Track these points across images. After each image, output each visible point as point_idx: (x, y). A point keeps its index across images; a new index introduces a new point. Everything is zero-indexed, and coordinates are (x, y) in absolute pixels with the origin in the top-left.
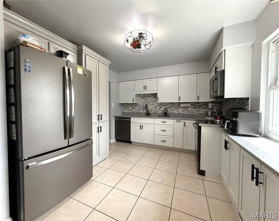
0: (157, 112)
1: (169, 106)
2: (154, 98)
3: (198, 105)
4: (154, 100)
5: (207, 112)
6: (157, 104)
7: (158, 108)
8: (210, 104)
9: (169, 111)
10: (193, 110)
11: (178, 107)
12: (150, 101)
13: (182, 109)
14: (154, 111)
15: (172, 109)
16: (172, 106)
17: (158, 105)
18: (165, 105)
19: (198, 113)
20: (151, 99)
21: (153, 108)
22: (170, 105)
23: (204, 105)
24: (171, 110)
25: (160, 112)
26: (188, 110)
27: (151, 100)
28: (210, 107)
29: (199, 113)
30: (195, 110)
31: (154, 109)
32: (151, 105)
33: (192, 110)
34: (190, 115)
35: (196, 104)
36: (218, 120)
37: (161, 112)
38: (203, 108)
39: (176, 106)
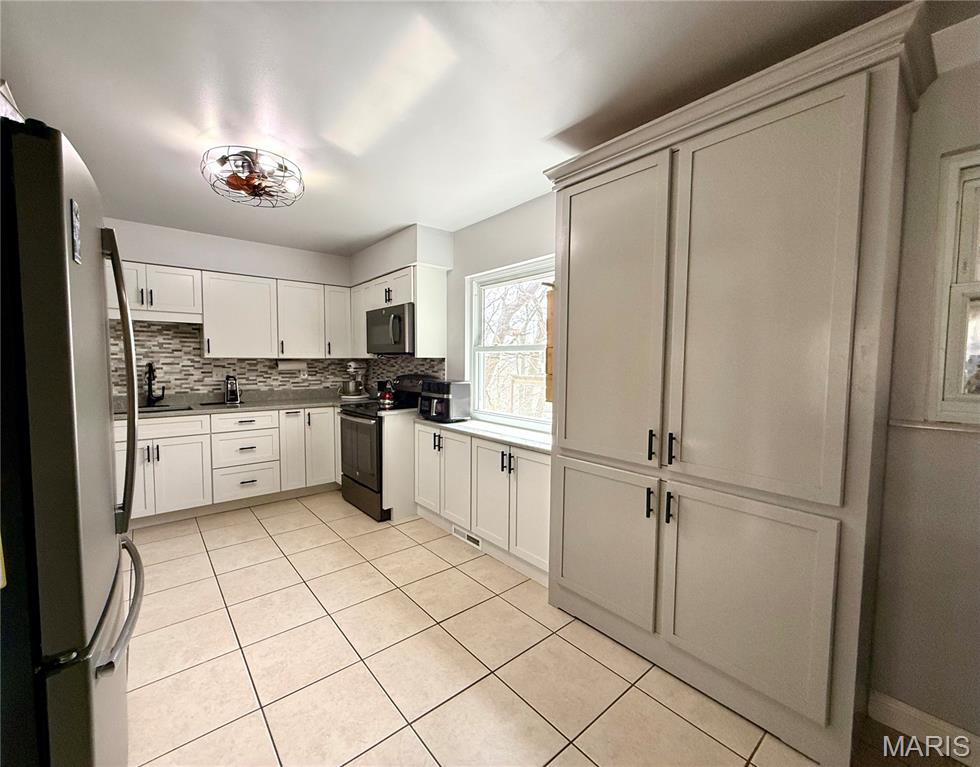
0: (192, 389)
1: (237, 368)
2: (177, 341)
3: (321, 365)
4: (178, 347)
5: (346, 384)
6: (189, 363)
7: (197, 375)
8: (352, 364)
9: (240, 385)
10: (310, 378)
11: (266, 373)
12: (156, 349)
13: (281, 379)
14: (180, 386)
15: (247, 379)
16: (248, 367)
17: (196, 365)
18: (224, 367)
19: (321, 387)
20: (161, 341)
21: (172, 378)
22: (243, 365)
23: (333, 367)
24: (244, 381)
25: (204, 390)
26: (296, 380)
27: (160, 345)
28: (351, 370)
29: (325, 388)
30: (314, 378)
31: (178, 382)
32: (165, 367)
33: (306, 380)
34: (302, 391)
35: (316, 364)
36: (387, 401)
37: (210, 388)
38: (332, 374)
39: (260, 367)
